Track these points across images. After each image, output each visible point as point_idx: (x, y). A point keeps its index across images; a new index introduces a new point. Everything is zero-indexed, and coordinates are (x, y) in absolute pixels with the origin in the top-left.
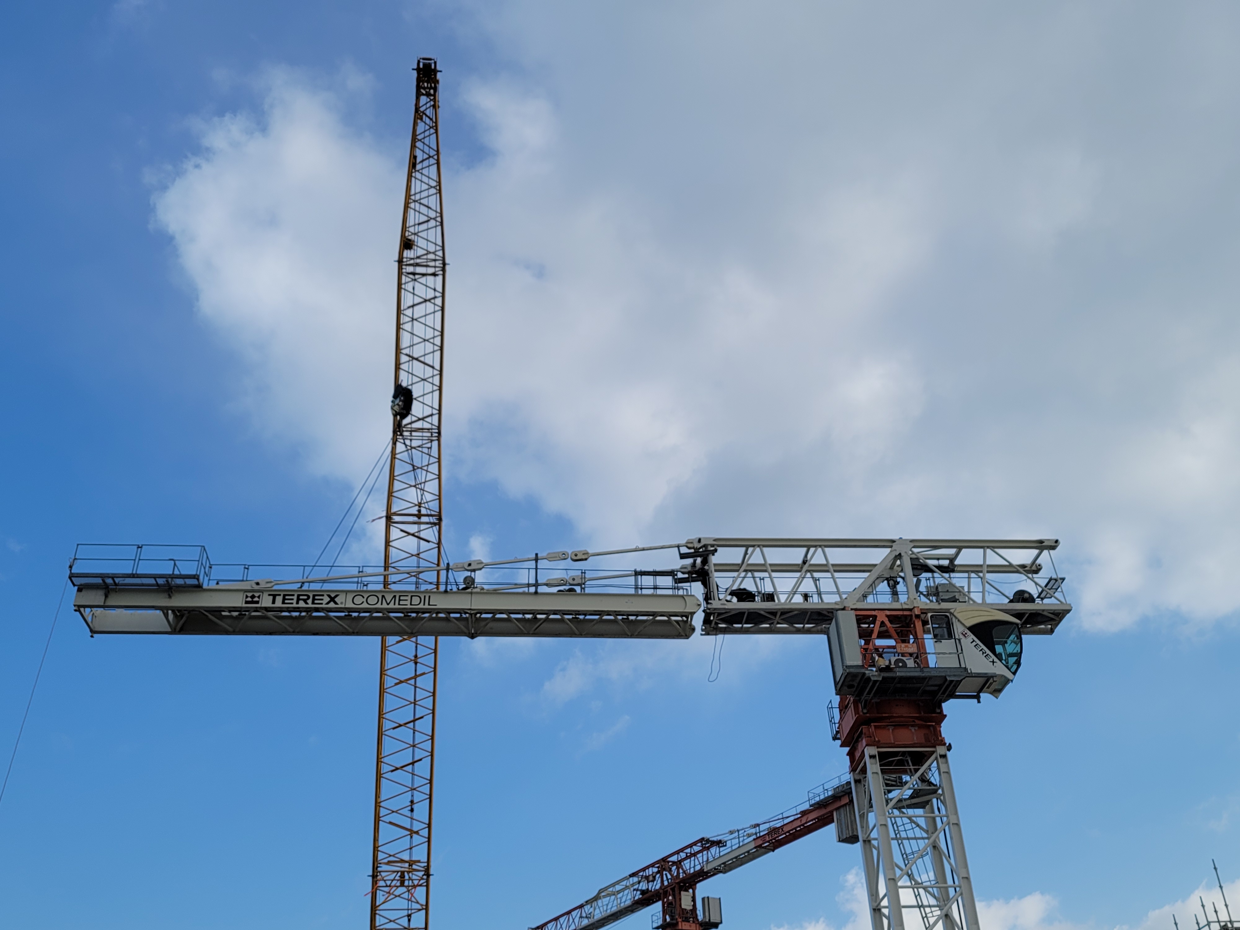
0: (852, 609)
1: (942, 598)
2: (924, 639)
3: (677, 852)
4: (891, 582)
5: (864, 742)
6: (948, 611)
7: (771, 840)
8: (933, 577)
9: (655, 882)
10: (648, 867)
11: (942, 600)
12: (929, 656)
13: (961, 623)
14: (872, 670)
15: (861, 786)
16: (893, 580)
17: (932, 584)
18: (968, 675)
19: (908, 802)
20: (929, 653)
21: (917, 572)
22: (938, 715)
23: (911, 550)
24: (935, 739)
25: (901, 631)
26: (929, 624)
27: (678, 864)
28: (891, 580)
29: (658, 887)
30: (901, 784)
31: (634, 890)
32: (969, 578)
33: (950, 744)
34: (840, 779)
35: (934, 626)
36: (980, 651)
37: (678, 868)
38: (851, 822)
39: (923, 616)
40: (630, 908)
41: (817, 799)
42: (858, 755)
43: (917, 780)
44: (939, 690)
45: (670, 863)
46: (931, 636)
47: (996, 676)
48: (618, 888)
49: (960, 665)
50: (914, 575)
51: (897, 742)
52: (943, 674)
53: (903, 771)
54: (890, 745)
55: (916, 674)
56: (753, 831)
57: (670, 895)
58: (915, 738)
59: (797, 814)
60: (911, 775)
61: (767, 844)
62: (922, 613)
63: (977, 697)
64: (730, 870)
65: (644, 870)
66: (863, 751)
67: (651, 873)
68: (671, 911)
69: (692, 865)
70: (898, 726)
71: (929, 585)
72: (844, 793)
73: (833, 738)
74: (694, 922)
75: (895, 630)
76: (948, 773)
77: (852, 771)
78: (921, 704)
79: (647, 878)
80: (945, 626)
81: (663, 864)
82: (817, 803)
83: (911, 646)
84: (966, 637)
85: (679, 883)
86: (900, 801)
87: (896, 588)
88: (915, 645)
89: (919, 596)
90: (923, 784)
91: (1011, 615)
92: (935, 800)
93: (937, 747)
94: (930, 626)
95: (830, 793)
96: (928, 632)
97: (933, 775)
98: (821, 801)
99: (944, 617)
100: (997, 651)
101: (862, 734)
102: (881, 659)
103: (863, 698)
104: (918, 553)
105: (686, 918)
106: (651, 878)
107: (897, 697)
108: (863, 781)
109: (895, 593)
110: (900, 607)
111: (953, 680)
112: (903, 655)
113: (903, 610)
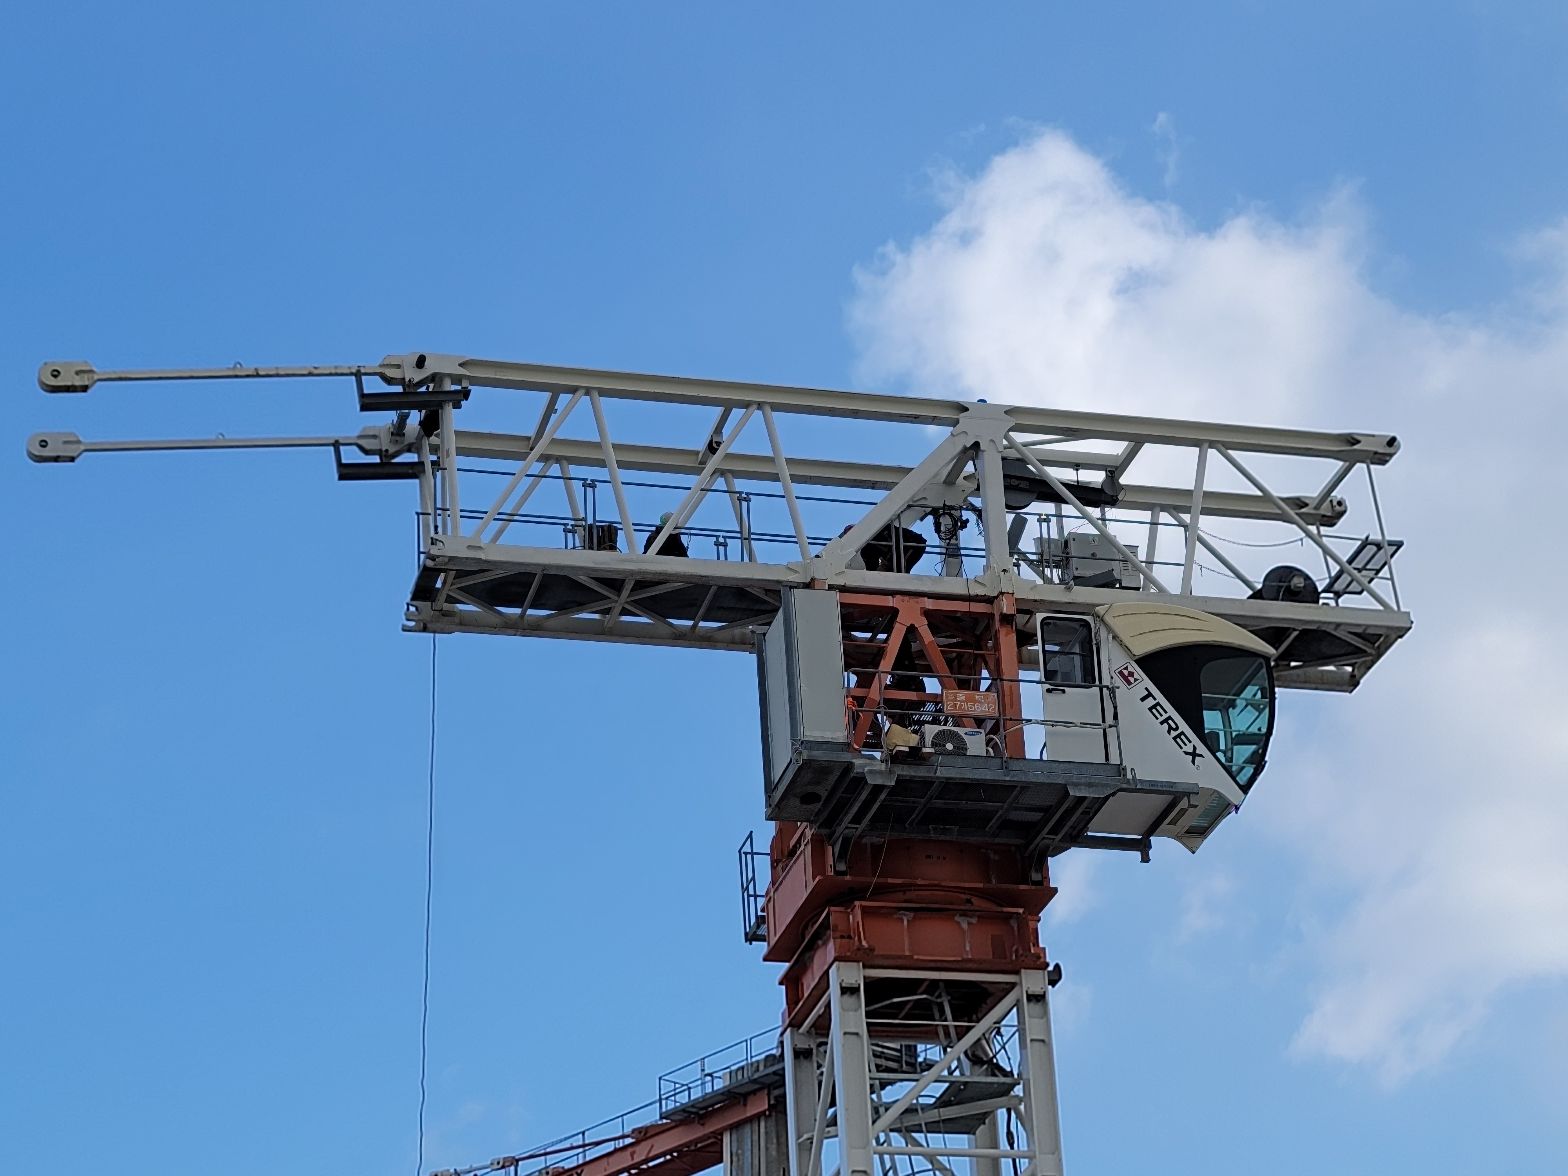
0: (831, 588)
1: (1076, 573)
2: (1018, 681)
4: (945, 521)
5: (830, 950)
6: (1089, 609)
8: (1059, 516)
11: (1075, 578)
12: (1027, 729)
13: (1121, 644)
14: (873, 758)
15: (809, 1068)
16: (951, 515)
17: (1054, 535)
18: (1124, 786)
19: (933, 1115)
20: (1029, 721)
21: (1017, 498)
22: (1033, 887)
23: (1007, 437)
24: (1021, 952)
25: (960, 655)
26: (1036, 643)
28: (944, 514)
32: (1154, 524)
33: (1057, 966)
34: (753, 1047)
36: (1162, 723)
38: (775, 1160)
39: (1021, 619)
41: (684, 1098)
42: (809, 983)
43: (962, 1056)
44: (1044, 821)
46: (1038, 675)
47: (1197, 794)
49: (1107, 759)
50: (1008, 507)
51: (918, 954)
52: (1060, 780)
53: (926, 1033)
54: (899, 962)
55: (988, 775)
58: (968, 949)
59: (623, 1137)
60: (945, 1043)
62: (1020, 611)
63: (1143, 847)
66: (827, 973)
70: (926, 911)
71: (1045, 536)
72: (761, 1084)
73: (746, 934)
75: (942, 652)
76: (1045, 1042)
77: (790, 1025)
78: (992, 856)
80: (1077, 650)
82: (682, 1109)
83: (981, 699)
84: (1129, 683)
86: (911, 1110)
87: (957, 540)
88: (993, 695)
89: (1017, 565)
90: (976, 1067)
91: (1251, 631)
92: (1002, 1113)
93: (1024, 972)
94: (1038, 647)
95: (722, 1086)
96: (1032, 664)
97: (1003, 1047)
98: (695, 1102)
99: (1076, 625)
100: (1206, 726)
101: (828, 928)
102: (895, 728)
103: (839, 830)
104: (1025, 445)
107: (932, 835)
108: (818, 1050)
109: (953, 552)
110: (961, 590)
111: (1085, 798)
112: (958, 721)
113: (969, 599)
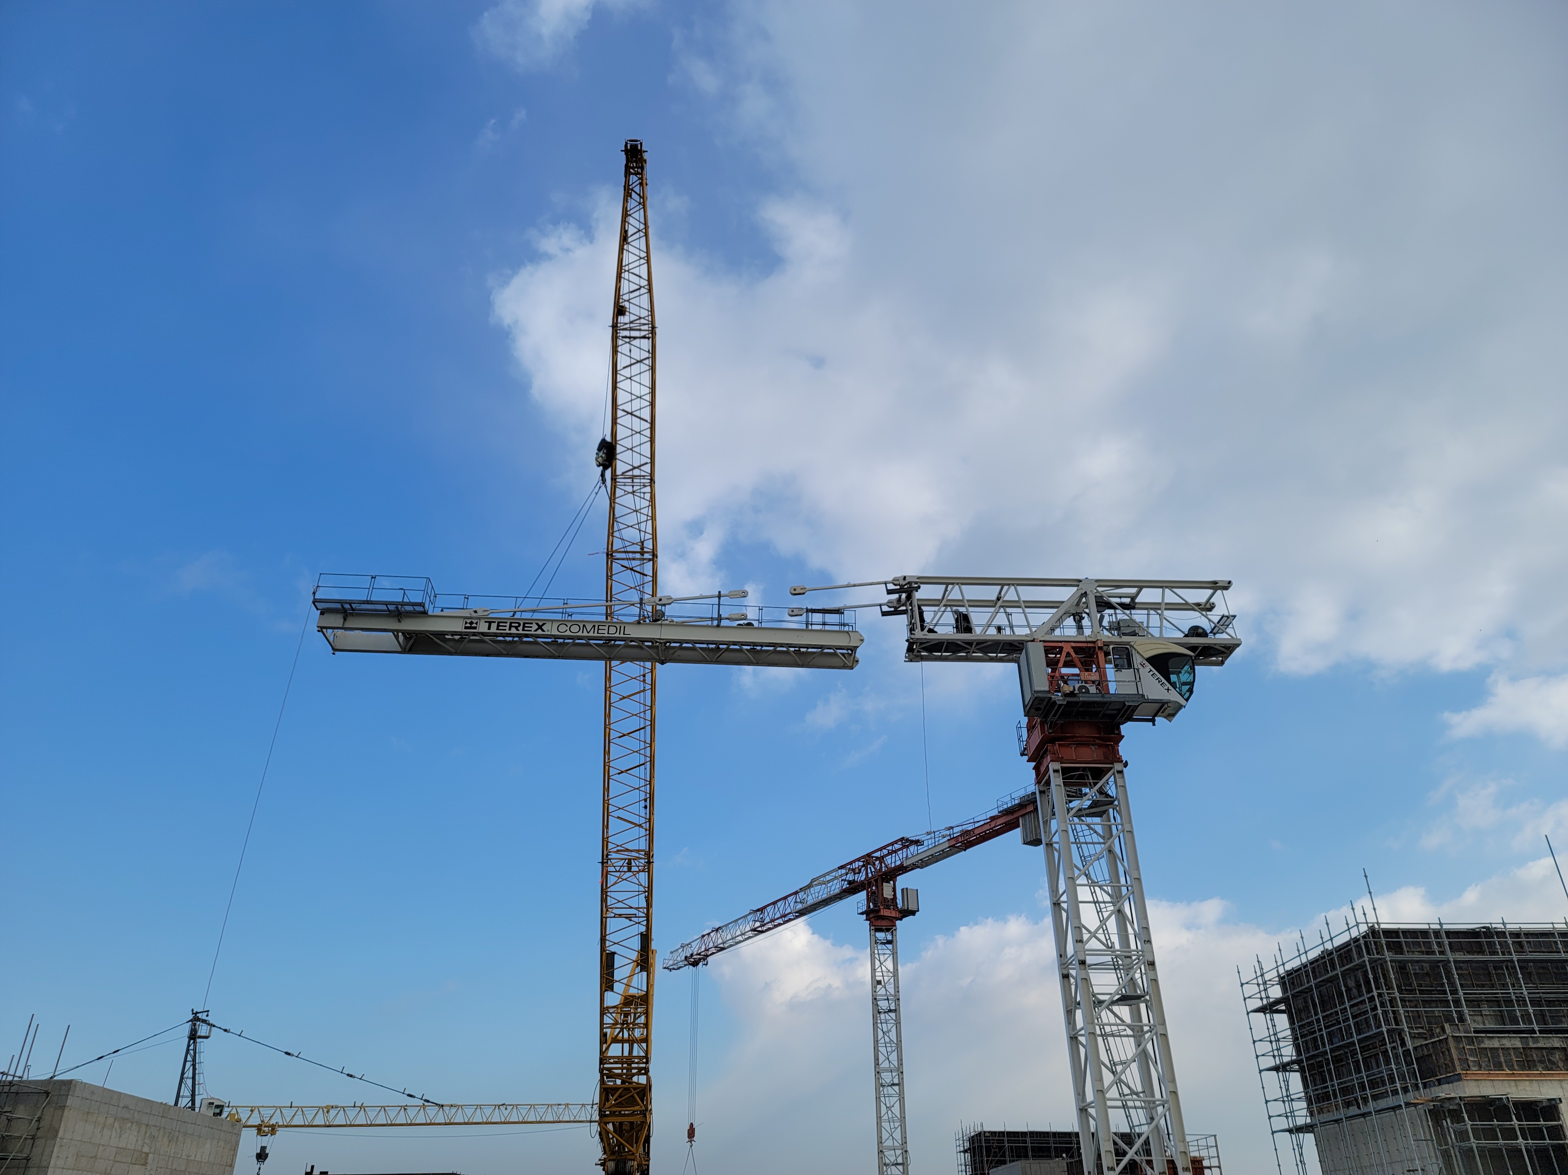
0: (1040, 641)
2: (1105, 668)
3: (881, 849)
4: (1077, 618)
6: (1128, 643)
7: (963, 841)
9: (861, 874)
10: (854, 861)
11: (1123, 633)
12: (1110, 684)
13: (1140, 654)
14: (1058, 695)
15: (1045, 797)
16: (1079, 616)
17: (1114, 620)
18: (1145, 701)
19: (1087, 811)
20: (1110, 681)
21: (1100, 609)
22: (1116, 736)
23: (1096, 589)
25: (1085, 661)
26: (1111, 655)
27: (881, 859)
28: (1076, 615)
29: (863, 878)
30: (1081, 795)
31: (842, 880)
32: (1148, 614)
34: (1026, 790)
35: (1115, 657)
37: (881, 863)
38: (1035, 827)
39: (1105, 648)
40: (839, 896)
41: (1005, 807)
42: (1043, 769)
44: (1118, 714)
45: (874, 859)
46: (1112, 666)
47: (1170, 702)
48: (828, 878)
49: (1138, 692)
50: (1098, 611)
51: (1078, 758)
52: (1122, 700)
54: (1072, 761)
55: (1098, 699)
56: (948, 832)
57: (873, 886)
58: (1095, 756)
59: (986, 819)
61: (960, 844)
62: (1104, 645)
63: (1153, 720)
64: (927, 866)
65: (851, 863)
66: (1048, 766)
67: (857, 866)
68: (875, 899)
69: (893, 861)
70: (1080, 744)
71: (1111, 620)
72: (1029, 802)
73: (1021, 754)
74: (894, 909)
75: (1079, 660)
76: (1124, 787)
77: (1037, 783)
78: (1101, 725)
79: (853, 870)
80: (1125, 657)
81: (868, 859)
82: (1005, 810)
83: (1093, 674)
85: (881, 876)
86: (1080, 810)
87: (1081, 623)
88: (1097, 673)
89: (1102, 630)
91: (1185, 648)
92: (1111, 810)
93: (1115, 763)
94: (1111, 657)
95: (1017, 802)
96: (1110, 662)
97: (1110, 788)
98: (1008, 808)
99: (1124, 649)
100: (1172, 679)
102: (1065, 685)
103: (1048, 719)
104: (1102, 591)
105: (887, 906)
106: (857, 871)
107: (1080, 720)
108: (1047, 791)
109: (1080, 627)
110: (1085, 640)
111: (1131, 706)
112: (1086, 682)
113: (1087, 642)
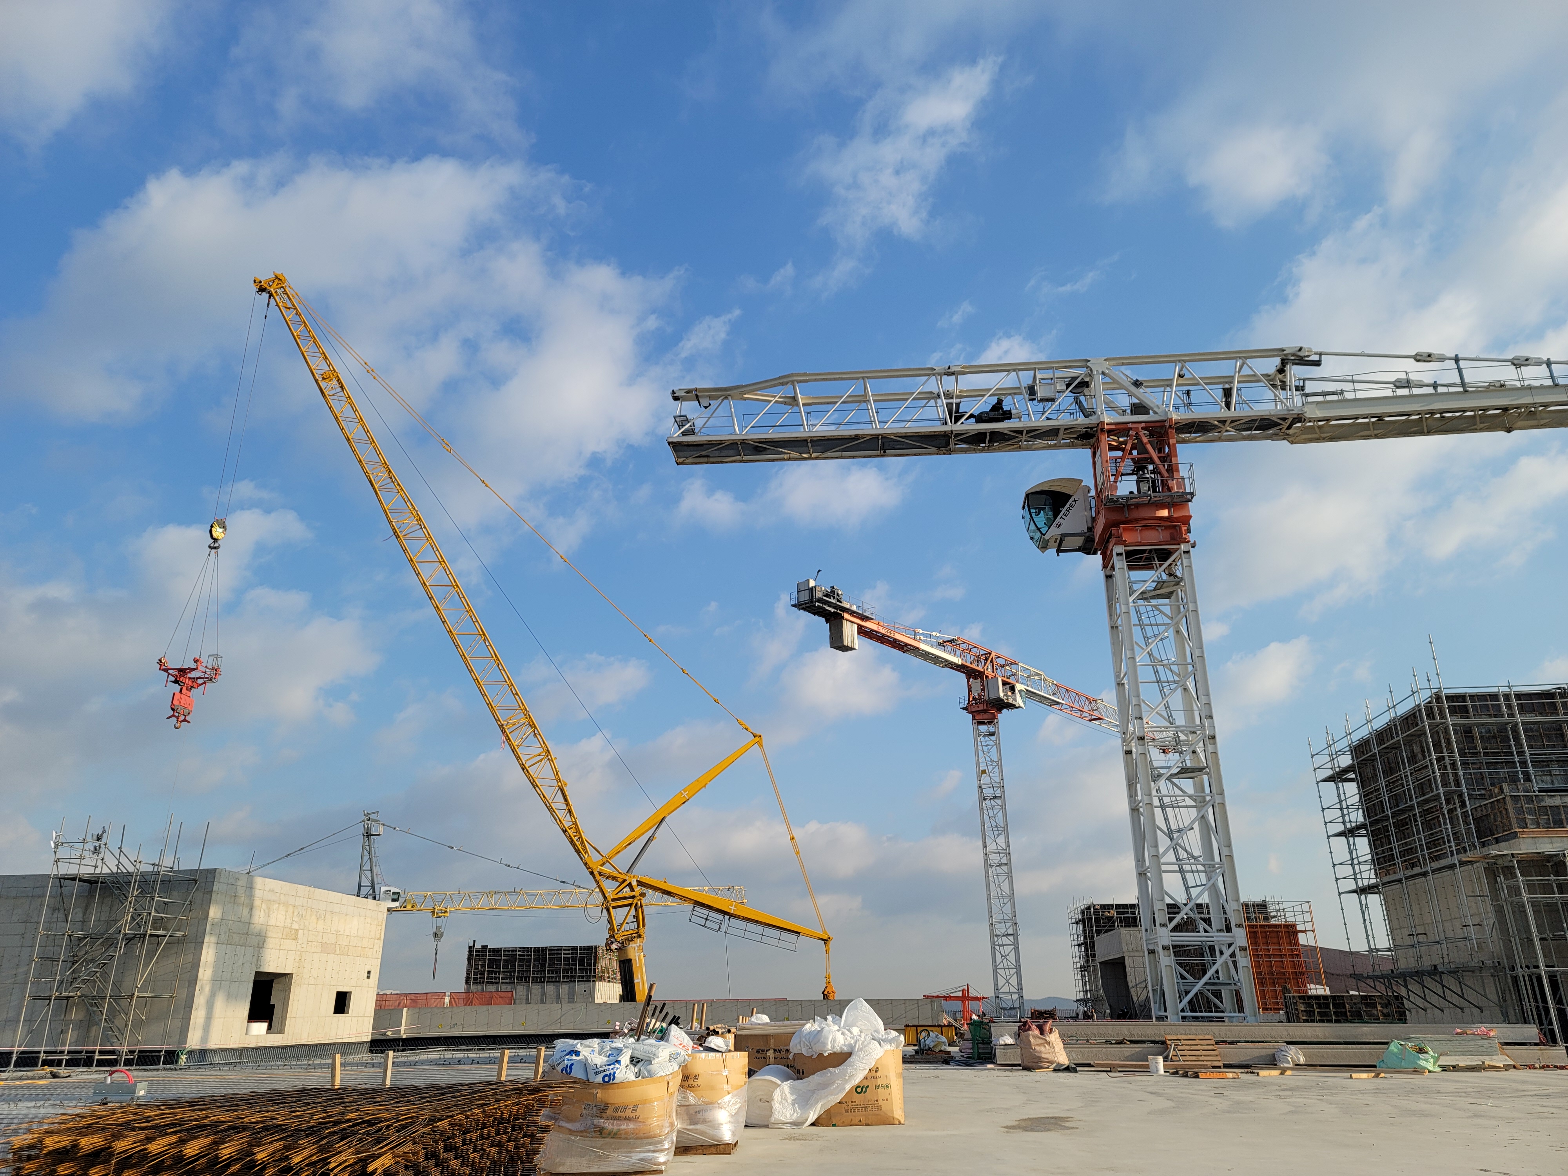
5: (1113, 544)
19: (1153, 594)
24: (1181, 537)
33: (1193, 542)
42: (1108, 554)
53: (1149, 566)
54: (1136, 544)
60: (1156, 569)
66: (1113, 550)
76: (1190, 566)
90: (1168, 576)
92: (1179, 591)
93: (1181, 544)
101: (1113, 535)
